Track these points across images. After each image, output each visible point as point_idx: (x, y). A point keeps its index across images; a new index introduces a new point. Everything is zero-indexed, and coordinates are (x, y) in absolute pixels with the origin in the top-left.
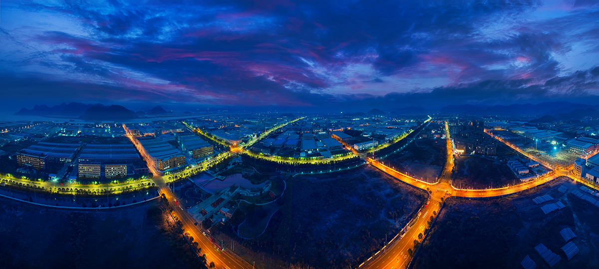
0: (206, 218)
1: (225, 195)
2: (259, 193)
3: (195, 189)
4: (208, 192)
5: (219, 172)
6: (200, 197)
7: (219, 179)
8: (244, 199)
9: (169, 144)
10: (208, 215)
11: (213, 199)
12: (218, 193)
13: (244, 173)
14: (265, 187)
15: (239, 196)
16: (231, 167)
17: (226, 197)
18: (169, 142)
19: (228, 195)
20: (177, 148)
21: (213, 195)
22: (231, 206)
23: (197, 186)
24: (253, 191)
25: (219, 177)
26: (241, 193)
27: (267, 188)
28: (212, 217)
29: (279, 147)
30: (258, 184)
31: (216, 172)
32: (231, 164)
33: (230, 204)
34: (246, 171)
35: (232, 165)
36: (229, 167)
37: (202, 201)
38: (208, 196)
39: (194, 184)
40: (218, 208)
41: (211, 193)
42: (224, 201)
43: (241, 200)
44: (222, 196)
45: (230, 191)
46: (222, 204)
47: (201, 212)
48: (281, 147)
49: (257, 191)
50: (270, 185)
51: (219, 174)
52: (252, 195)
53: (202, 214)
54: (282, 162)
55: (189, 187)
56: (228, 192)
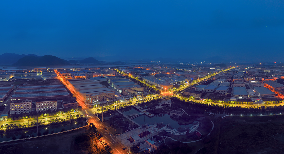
0: (134, 145)
1: (151, 129)
2: (185, 133)
3: (123, 119)
4: (136, 123)
5: (147, 110)
6: (128, 126)
7: (147, 115)
8: (170, 137)
9: (99, 84)
10: (136, 143)
11: (140, 131)
12: (145, 127)
13: (172, 114)
14: (192, 128)
15: (165, 133)
16: (160, 107)
17: (152, 132)
18: (100, 83)
19: (154, 130)
20: (107, 87)
21: (140, 127)
22: (157, 140)
23: (125, 117)
24: (179, 130)
25: (148, 114)
26: (167, 131)
27: (195, 128)
28: (139, 145)
29: (211, 91)
30: (186, 124)
31: (144, 109)
32: (160, 105)
33: (156, 138)
34: (174, 112)
35: (162, 106)
36: (157, 107)
37: (130, 130)
38: (136, 127)
39: (122, 115)
40: (144, 139)
41: (138, 125)
42: (151, 135)
43: (167, 137)
44: (149, 130)
45: (157, 127)
46: (148, 136)
47: (129, 140)
48: (212, 92)
49: (184, 131)
50: (198, 125)
51: (147, 111)
52: (178, 134)
53: (130, 141)
54: (212, 104)
55: (117, 117)
56: (155, 127)
